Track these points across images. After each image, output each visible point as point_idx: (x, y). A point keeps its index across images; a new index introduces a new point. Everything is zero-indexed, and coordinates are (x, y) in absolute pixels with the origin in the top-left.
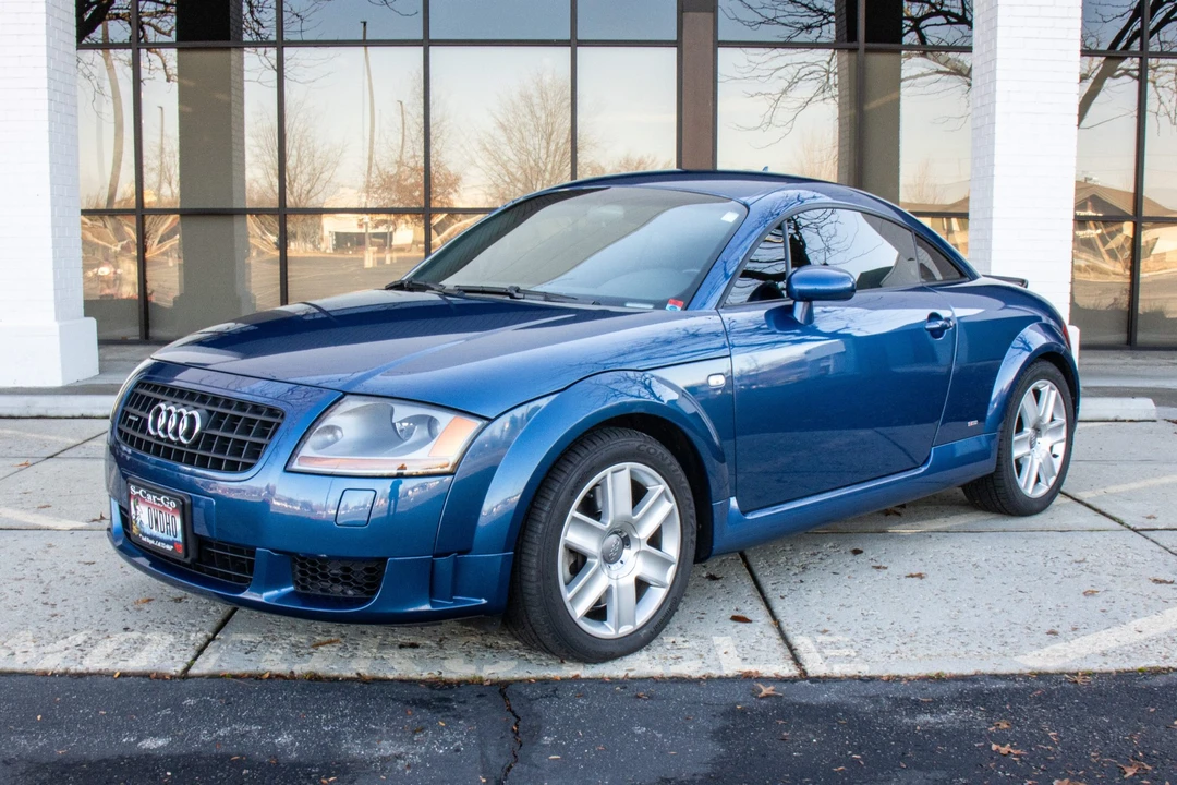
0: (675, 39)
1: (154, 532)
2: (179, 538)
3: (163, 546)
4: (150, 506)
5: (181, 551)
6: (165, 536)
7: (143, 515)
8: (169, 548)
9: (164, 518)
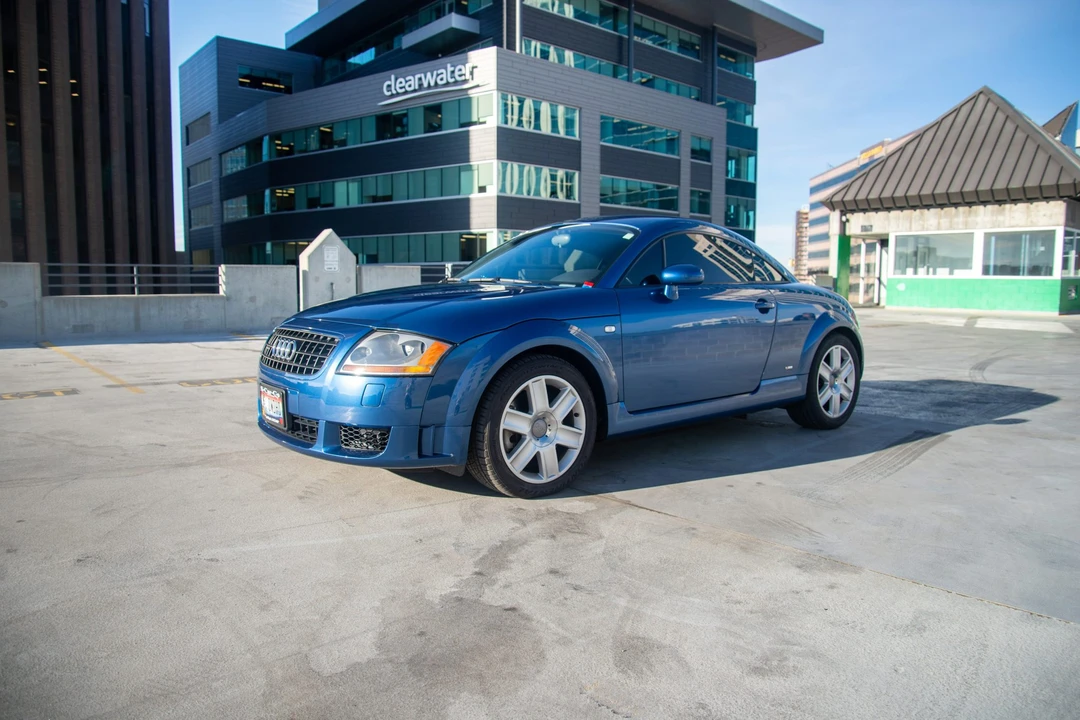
1: (272, 413)
2: (282, 416)
3: (273, 420)
4: (270, 397)
5: (282, 423)
6: (275, 415)
7: (267, 403)
8: (277, 422)
9: (275, 404)
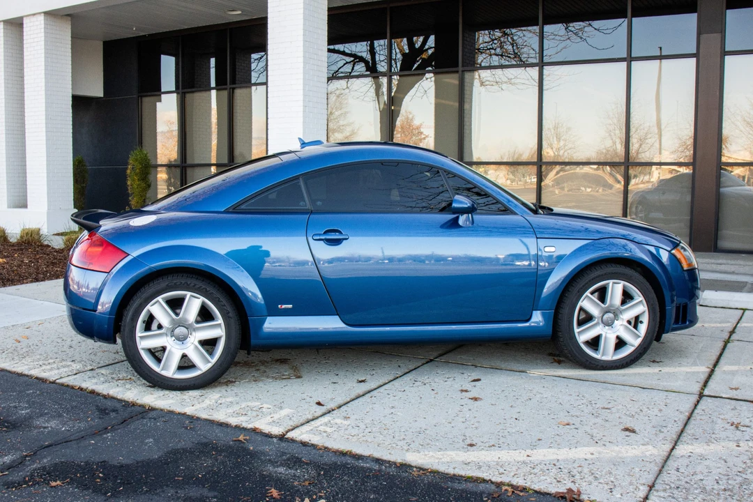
0: (695, 52)
